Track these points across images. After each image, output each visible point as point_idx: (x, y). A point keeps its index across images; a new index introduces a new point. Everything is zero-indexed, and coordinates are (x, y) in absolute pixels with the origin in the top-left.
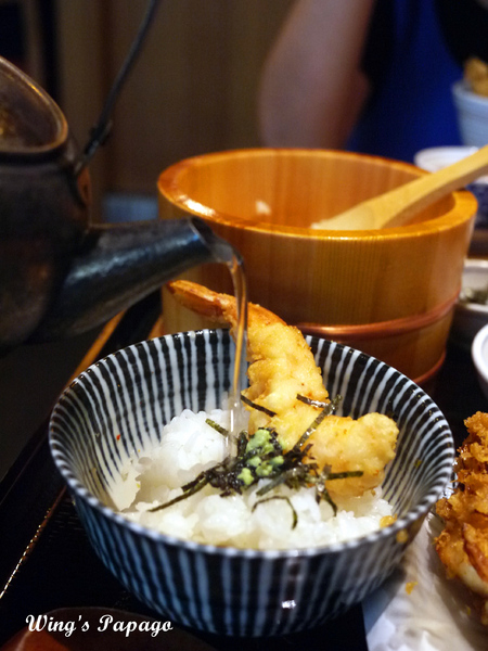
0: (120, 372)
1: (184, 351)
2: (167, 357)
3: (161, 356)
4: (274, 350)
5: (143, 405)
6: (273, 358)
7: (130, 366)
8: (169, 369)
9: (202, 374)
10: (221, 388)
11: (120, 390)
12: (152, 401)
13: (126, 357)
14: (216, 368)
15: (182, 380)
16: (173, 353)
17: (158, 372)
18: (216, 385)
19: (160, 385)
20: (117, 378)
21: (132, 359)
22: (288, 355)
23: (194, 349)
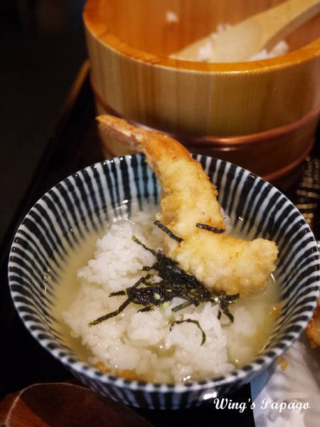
0: (62, 200)
1: (111, 175)
2: (99, 182)
3: (94, 181)
4: (179, 185)
5: (83, 219)
6: (179, 192)
7: (70, 194)
8: (101, 190)
9: (127, 189)
10: (143, 198)
11: (64, 214)
12: (90, 214)
13: (65, 187)
14: (137, 185)
15: (112, 196)
16: (103, 178)
17: (92, 193)
18: (139, 196)
19: (95, 202)
20: (60, 206)
21: (71, 188)
22: (191, 188)
23: (119, 172)
